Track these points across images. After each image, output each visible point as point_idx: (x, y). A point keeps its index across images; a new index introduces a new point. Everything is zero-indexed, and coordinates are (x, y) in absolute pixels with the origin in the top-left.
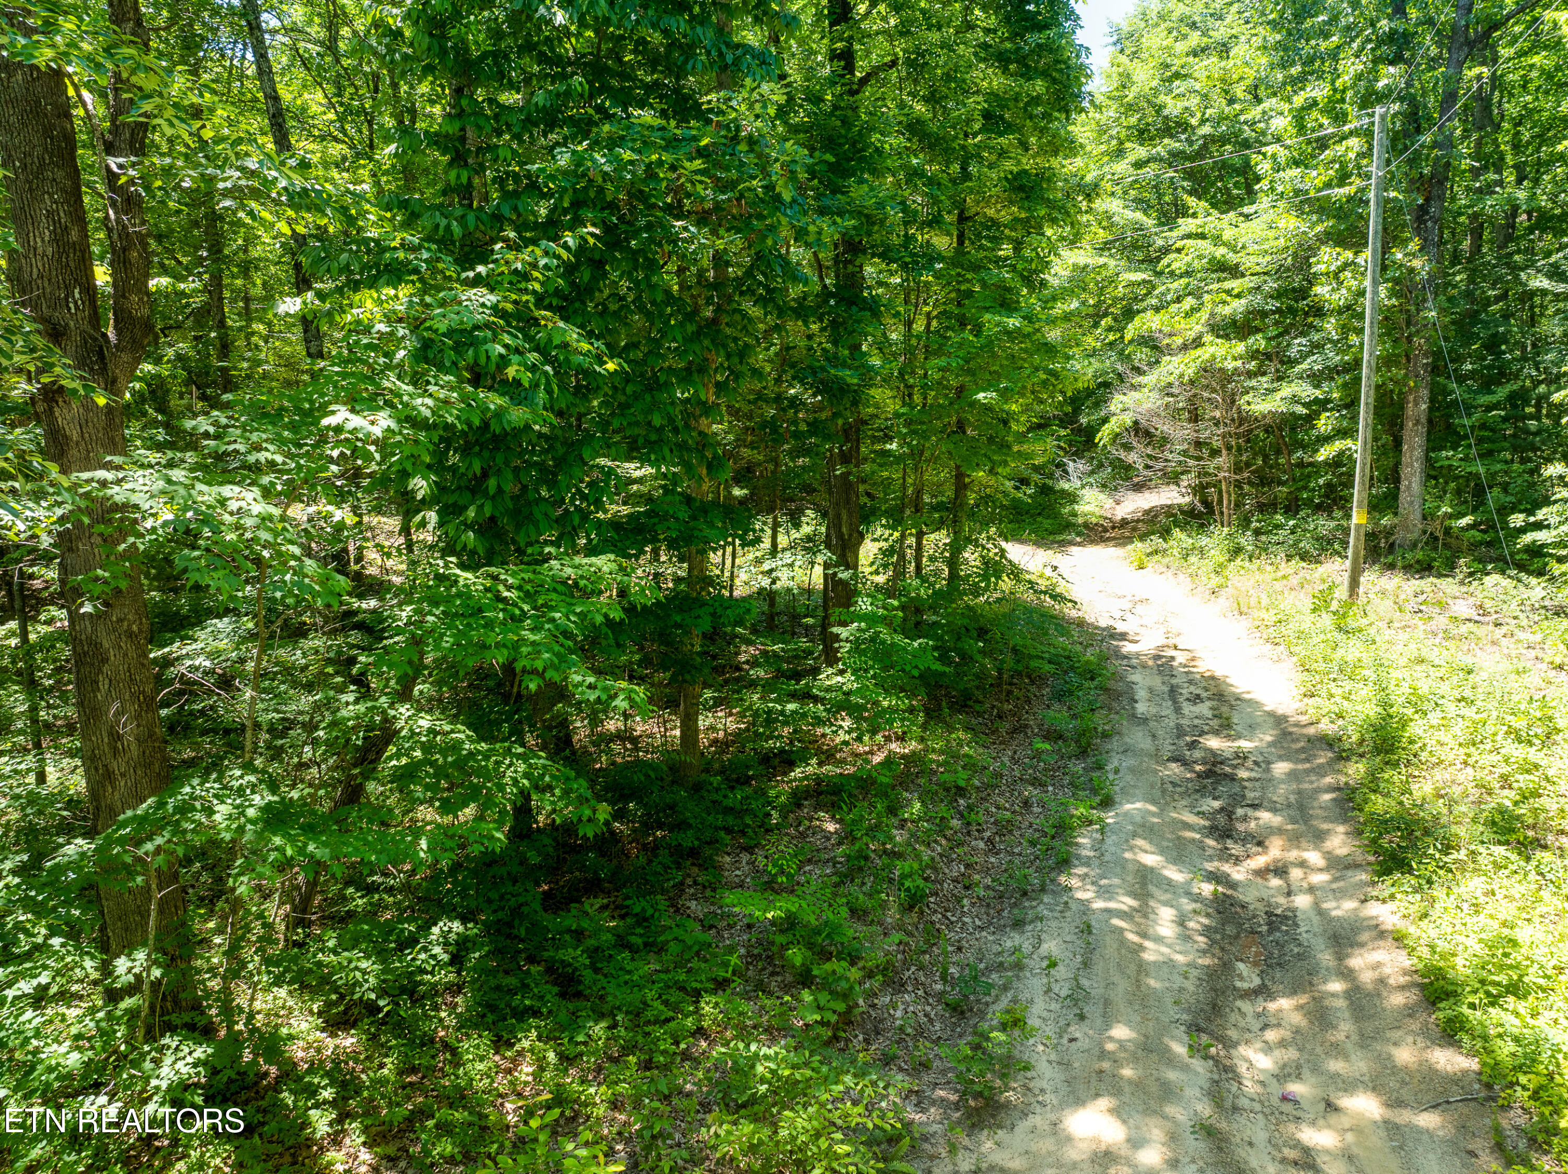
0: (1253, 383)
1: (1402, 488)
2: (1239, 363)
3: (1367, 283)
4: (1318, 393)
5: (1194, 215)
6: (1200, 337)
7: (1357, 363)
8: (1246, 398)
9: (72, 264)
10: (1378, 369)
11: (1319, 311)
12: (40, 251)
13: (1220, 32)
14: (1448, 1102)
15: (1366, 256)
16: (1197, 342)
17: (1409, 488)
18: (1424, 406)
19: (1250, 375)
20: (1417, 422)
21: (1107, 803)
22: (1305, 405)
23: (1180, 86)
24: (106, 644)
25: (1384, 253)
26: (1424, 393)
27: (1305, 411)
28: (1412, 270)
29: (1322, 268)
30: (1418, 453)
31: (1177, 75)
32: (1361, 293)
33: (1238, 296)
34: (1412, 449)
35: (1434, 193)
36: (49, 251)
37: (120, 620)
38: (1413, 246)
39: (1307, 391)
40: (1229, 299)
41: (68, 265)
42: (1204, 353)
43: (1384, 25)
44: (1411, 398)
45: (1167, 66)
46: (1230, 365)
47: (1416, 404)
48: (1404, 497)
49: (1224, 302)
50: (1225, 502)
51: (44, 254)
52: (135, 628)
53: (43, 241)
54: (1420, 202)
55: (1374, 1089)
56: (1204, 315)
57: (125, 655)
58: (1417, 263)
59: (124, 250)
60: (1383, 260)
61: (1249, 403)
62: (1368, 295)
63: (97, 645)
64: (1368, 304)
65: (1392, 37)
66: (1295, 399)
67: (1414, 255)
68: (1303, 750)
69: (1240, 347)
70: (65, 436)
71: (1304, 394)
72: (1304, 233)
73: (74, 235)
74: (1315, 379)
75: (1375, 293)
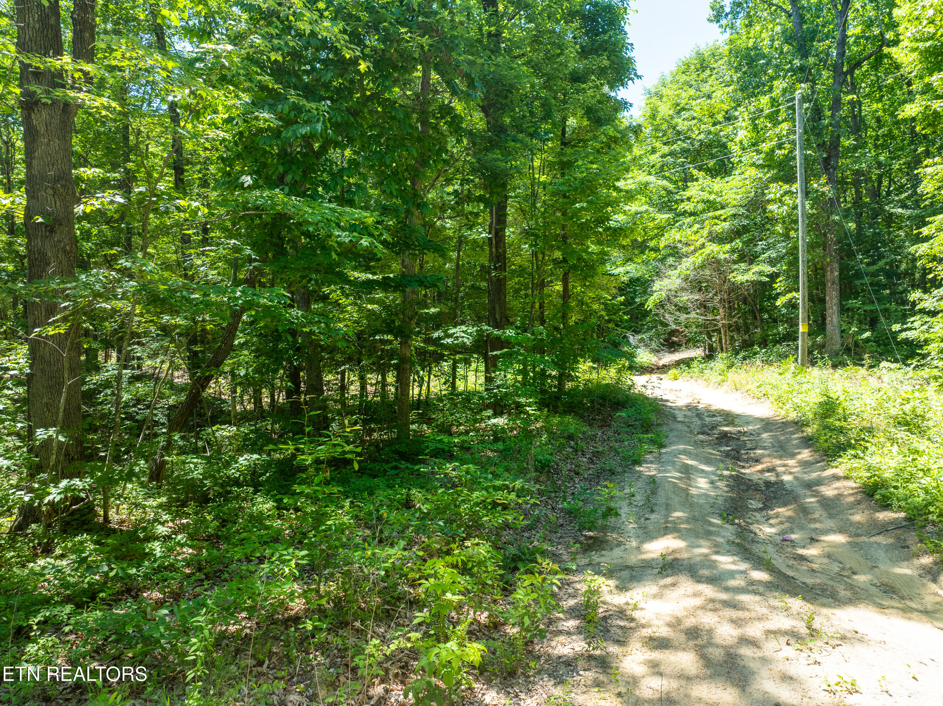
0: (736, 266)
1: (827, 322)
2: (727, 256)
3: (798, 201)
4: (774, 269)
5: (697, 180)
6: (704, 244)
7: (796, 248)
8: (732, 275)
9: (50, 36)
10: (808, 252)
11: (772, 221)
12: (31, 25)
13: (706, 88)
14: (887, 531)
15: (796, 186)
16: (703, 246)
17: (831, 321)
18: (837, 274)
19: (735, 262)
20: (833, 283)
21: (662, 446)
22: (767, 276)
23: (685, 114)
24: (49, 254)
25: (806, 184)
26: (836, 266)
27: (767, 279)
28: (823, 193)
29: (772, 196)
30: (835, 301)
31: (684, 109)
32: (795, 208)
33: (725, 220)
34: (832, 299)
35: (832, 153)
36: (37, 26)
37: (59, 241)
38: (823, 180)
39: (768, 269)
40: (719, 222)
41: (47, 36)
42: (707, 251)
43: (797, 62)
44: (829, 269)
45: (678, 105)
46: (722, 256)
47: (832, 272)
48: (829, 327)
49: (717, 224)
50: (723, 341)
51: (34, 27)
52: (68, 248)
53: (34, 19)
54: (825, 156)
55: (840, 532)
56: (705, 232)
57: (61, 262)
58: (826, 189)
59: (81, 31)
60: (806, 188)
61: (734, 277)
62: (799, 208)
63: (44, 254)
64: (800, 213)
65: (802, 69)
66: (760, 273)
67: (824, 186)
68: (780, 427)
69: (727, 247)
70: (37, 131)
71: (766, 270)
72: (760, 178)
73: (52, 21)
74: (772, 262)
75: (803, 206)
